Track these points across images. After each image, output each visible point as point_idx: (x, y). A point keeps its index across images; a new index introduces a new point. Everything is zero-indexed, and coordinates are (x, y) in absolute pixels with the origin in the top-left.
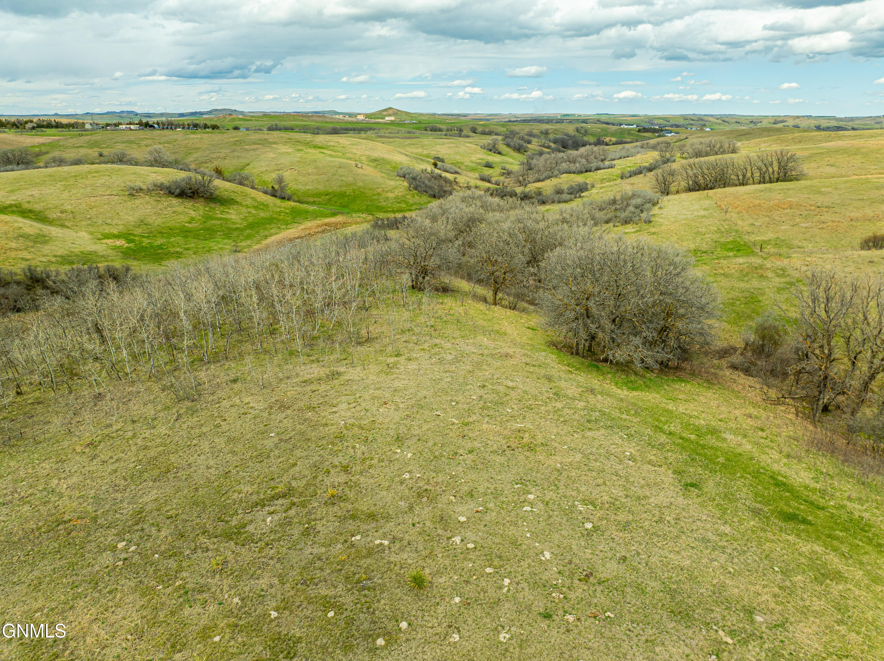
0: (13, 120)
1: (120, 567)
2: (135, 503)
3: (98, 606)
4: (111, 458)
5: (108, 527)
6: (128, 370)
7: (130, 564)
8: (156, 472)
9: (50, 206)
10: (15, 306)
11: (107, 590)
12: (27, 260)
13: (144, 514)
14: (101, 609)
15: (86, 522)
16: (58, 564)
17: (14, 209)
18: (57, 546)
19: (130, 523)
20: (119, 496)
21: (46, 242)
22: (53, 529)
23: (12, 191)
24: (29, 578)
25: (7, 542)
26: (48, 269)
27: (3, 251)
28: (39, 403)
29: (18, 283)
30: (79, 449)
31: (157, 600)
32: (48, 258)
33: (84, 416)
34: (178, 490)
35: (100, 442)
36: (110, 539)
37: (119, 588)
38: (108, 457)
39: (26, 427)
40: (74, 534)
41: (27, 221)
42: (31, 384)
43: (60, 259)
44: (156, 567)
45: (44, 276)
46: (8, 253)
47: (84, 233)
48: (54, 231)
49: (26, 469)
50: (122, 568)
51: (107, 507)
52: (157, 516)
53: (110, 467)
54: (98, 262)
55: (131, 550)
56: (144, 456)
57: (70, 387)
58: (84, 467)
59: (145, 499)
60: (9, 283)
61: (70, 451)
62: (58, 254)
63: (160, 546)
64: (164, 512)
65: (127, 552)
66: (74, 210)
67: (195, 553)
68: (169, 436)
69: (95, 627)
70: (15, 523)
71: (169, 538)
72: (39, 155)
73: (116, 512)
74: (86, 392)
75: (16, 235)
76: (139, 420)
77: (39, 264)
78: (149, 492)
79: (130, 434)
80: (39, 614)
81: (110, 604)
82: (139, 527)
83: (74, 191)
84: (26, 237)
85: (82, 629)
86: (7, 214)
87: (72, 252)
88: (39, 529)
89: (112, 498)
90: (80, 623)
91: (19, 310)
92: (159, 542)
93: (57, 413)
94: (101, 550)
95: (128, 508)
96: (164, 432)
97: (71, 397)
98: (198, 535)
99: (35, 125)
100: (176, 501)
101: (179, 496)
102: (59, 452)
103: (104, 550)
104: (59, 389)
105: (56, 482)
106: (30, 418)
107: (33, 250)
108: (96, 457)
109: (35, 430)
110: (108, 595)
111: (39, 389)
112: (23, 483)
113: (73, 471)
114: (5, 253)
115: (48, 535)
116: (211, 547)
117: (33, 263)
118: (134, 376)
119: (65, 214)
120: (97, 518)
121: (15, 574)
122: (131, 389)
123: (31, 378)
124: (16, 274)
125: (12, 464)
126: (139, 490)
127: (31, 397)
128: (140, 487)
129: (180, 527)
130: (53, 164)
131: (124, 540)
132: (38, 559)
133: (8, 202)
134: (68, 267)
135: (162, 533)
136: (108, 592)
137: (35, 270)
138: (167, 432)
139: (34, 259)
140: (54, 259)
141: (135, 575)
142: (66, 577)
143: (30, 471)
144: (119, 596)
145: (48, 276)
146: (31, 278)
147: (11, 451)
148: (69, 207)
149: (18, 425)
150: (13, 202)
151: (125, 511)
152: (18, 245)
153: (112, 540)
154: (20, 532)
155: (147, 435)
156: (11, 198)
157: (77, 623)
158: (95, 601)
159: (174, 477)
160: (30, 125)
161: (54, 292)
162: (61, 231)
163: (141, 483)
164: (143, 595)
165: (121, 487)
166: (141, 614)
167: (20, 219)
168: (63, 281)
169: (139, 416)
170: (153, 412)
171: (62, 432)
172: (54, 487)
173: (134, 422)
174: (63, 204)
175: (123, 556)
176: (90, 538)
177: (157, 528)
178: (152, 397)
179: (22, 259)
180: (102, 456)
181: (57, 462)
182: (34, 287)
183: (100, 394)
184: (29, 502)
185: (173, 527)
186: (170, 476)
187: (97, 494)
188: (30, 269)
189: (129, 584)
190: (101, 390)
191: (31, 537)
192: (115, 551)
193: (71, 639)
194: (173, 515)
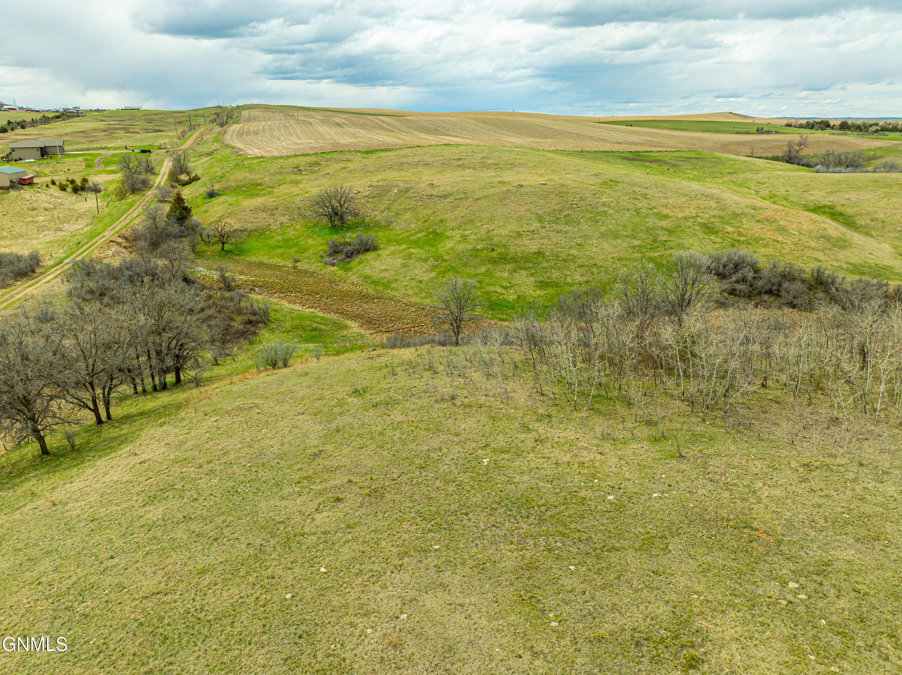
0: (859, 122)
1: (781, 606)
2: (826, 552)
3: (745, 629)
4: (821, 490)
5: (788, 559)
6: (878, 406)
7: (793, 611)
8: (863, 532)
9: (863, 212)
10: (792, 302)
11: (760, 619)
12: (820, 261)
13: (830, 569)
14: (747, 634)
15: (770, 540)
16: (730, 563)
17: (827, 210)
18: (736, 546)
19: (811, 569)
20: (813, 534)
21: (843, 247)
22: (739, 528)
23: (831, 193)
24: (702, 559)
25: (700, 515)
26: (836, 274)
27: (802, 248)
28: (777, 402)
29: (803, 281)
30: (794, 464)
31: (804, 669)
32: (840, 263)
33: (812, 434)
34: (880, 567)
35: (817, 468)
36: (784, 571)
37: (772, 626)
38: (818, 488)
39: (756, 420)
40: (754, 544)
41: (834, 224)
42: (777, 381)
43: (851, 267)
44: (818, 632)
45: (830, 280)
46: (806, 250)
47: (887, 245)
48: (857, 238)
49: (741, 459)
50: (783, 609)
51: (796, 538)
52: (842, 580)
53: (816, 499)
54: (890, 279)
55: (800, 596)
56: (858, 507)
57: (810, 399)
58: (791, 484)
59: (838, 554)
60: (795, 279)
61: (785, 462)
62: (852, 261)
63: (831, 614)
64: (852, 581)
65: (795, 596)
66: (884, 220)
67: (870, 651)
68: (895, 500)
69: (734, 646)
70: (712, 502)
71: (846, 613)
72: (870, 159)
73: (802, 548)
74: (824, 411)
75: (819, 235)
76: (867, 466)
77: (829, 267)
78: (846, 549)
79: (851, 476)
80: (696, 596)
81: (757, 635)
82: (819, 579)
83: (894, 200)
84: (827, 238)
85: (723, 638)
86: (818, 214)
87: (866, 262)
88: (728, 520)
89: (805, 531)
90: (723, 631)
91: (794, 306)
92: (833, 609)
93: (789, 419)
94: (771, 576)
95: (815, 551)
96: (891, 493)
97: (809, 410)
98: (883, 633)
99: (879, 128)
100: (872, 577)
101: (879, 574)
102: (775, 458)
103: (775, 579)
104: (800, 397)
105: (761, 485)
106: (763, 412)
107: (829, 252)
108: (807, 481)
109: (763, 426)
110: (758, 625)
111: (782, 389)
112: (734, 470)
113: (779, 483)
114: (803, 250)
115: (733, 531)
116: (893, 659)
117: (824, 265)
118: (882, 415)
119: (875, 222)
120: (782, 543)
121: (694, 548)
122: (873, 428)
123: (779, 376)
124: (804, 272)
125: (732, 448)
126: (835, 540)
127: (772, 394)
128: (838, 537)
129: (864, 609)
130: (882, 170)
131: (797, 582)
132: (716, 547)
133: (824, 203)
134: (857, 277)
135: (841, 602)
136: (760, 622)
137: (823, 273)
138: (896, 495)
139: (826, 261)
140: (845, 266)
141: (792, 625)
142: (731, 580)
143: (743, 462)
144: (768, 633)
145: (833, 283)
146: (817, 279)
147: (736, 436)
148: (882, 216)
149: (751, 416)
150: (828, 203)
151: (811, 554)
152: (817, 245)
153: (786, 574)
154: (713, 514)
155: (869, 486)
156: (828, 199)
157: (721, 629)
158: (745, 623)
159: (882, 550)
160: (874, 128)
161: (833, 299)
162: (863, 239)
163: (840, 534)
164: (792, 651)
165: (818, 526)
166: (781, 669)
167: (828, 221)
168: (847, 292)
169: (870, 461)
170: (887, 465)
171: (785, 440)
172: (757, 489)
173: (861, 465)
174: (877, 212)
175: (790, 597)
176: (766, 558)
177: (837, 592)
178: (893, 448)
179: (816, 259)
180: (813, 484)
181: (769, 467)
182: (816, 288)
183: (837, 418)
184: (731, 491)
185: (856, 604)
186: (878, 546)
187: (791, 519)
188: (818, 271)
189: (783, 629)
190: (841, 415)
191: (719, 524)
192: (784, 587)
193: (710, 641)
194: (862, 591)
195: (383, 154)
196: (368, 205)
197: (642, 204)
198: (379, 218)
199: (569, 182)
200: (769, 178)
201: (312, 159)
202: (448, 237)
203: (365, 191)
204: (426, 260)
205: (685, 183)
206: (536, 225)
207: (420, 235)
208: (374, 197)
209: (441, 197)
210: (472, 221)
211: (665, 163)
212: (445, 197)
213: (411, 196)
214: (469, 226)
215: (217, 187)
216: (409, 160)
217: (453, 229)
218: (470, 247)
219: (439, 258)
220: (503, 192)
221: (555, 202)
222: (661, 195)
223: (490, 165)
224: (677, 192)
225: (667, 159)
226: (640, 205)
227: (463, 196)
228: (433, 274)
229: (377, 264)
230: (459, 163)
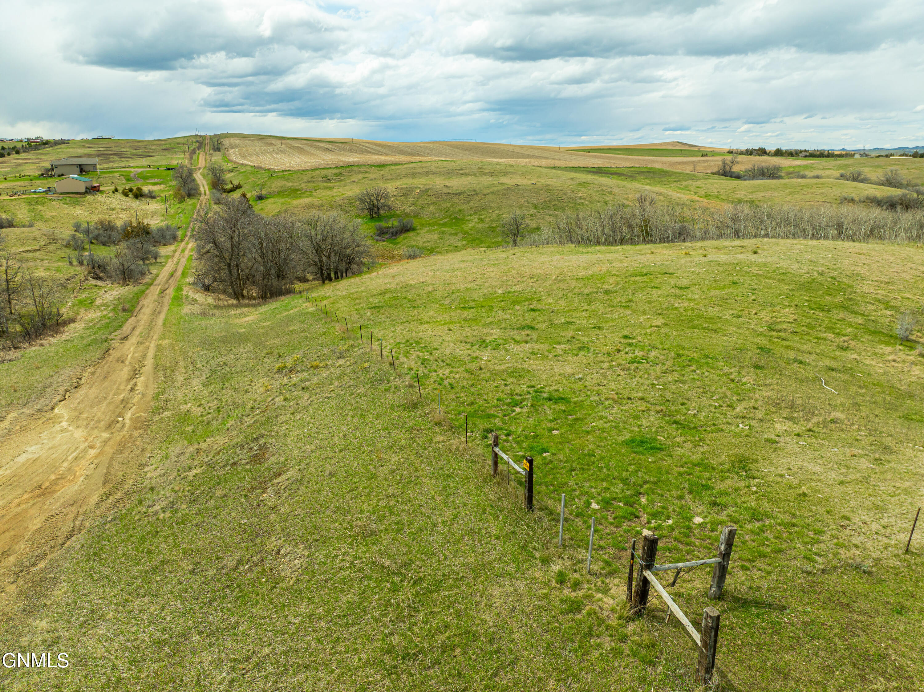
99: (808, 154)
195: (393, 167)
196: (397, 202)
197: (609, 198)
198: (408, 211)
199: (552, 183)
200: (706, 184)
201: (336, 171)
202: (469, 221)
203: (393, 192)
204: (456, 234)
205: (639, 186)
206: (533, 211)
207: (445, 220)
208: (401, 196)
209: (456, 194)
210: (484, 209)
211: (623, 175)
212: (460, 194)
213: (432, 194)
214: (483, 213)
215: (264, 192)
216: (420, 171)
217: (470, 215)
218: (487, 226)
219: (465, 233)
220: (505, 189)
221: (545, 195)
222: (623, 192)
223: (487, 173)
224: (634, 191)
225: (625, 173)
226: (608, 199)
227: (473, 193)
228: (464, 242)
229: (419, 238)
230: (462, 172)
